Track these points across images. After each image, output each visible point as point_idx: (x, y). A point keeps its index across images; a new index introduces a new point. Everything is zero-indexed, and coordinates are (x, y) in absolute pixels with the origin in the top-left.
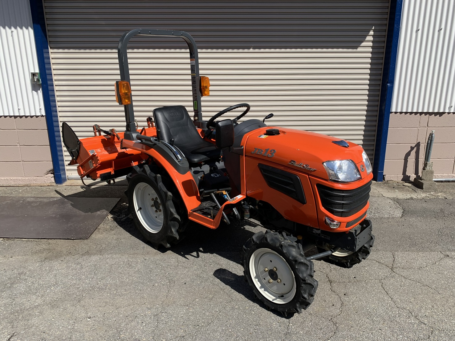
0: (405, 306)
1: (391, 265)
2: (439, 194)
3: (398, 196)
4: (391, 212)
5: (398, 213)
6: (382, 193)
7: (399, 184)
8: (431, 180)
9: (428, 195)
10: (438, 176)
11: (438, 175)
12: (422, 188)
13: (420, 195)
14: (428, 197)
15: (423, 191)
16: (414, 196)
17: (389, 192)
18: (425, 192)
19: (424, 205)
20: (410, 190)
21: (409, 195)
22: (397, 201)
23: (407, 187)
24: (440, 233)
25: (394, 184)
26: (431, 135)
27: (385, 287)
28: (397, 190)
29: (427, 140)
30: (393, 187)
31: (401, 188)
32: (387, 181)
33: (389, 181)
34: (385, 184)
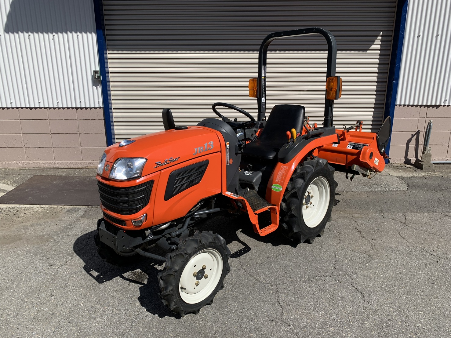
0: (418, 245)
1: (403, 221)
2: (436, 173)
3: (403, 175)
4: (399, 187)
5: (404, 187)
6: (389, 173)
7: (402, 166)
8: (429, 162)
9: (427, 174)
10: (435, 160)
11: (435, 158)
12: (422, 169)
13: (420, 174)
14: (428, 176)
15: (423, 171)
16: (416, 175)
17: (394, 172)
19: (425, 181)
20: (412, 170)
21: (411, 174)
22: (402, 178)
23: (409, 168)
24: (439, 201)
25: (398, 166)
26: (430, 124)
27: (402, 235)
28: (401, 171)
29: (426, 128)
30: (397, 168)
31: (404, 169)
32: (392, 164)
33: (393, 163)
34: (391, 166)
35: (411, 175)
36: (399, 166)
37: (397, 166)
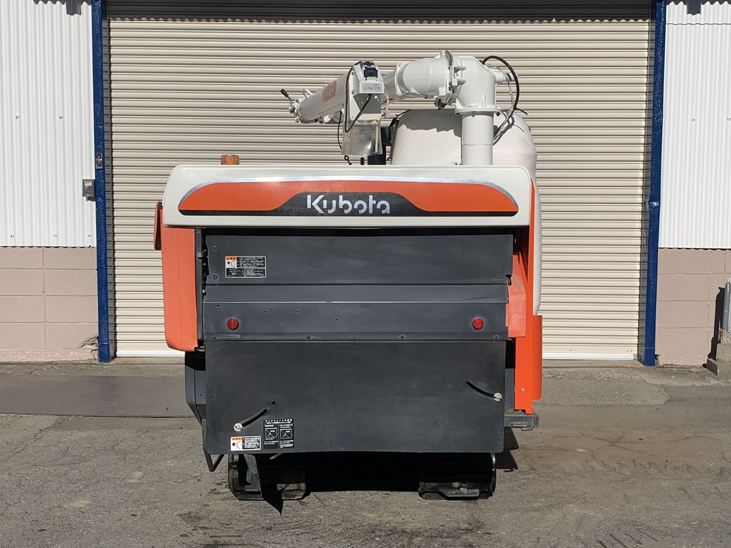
3: (671, 383)
4: (649, 400)
5: (659, 401)
6: (646, 379)
7: (682, 370)
9: (721, 383)
12: (716, 373)
13: (709, 382)
14: (721, 385)
15: (717, 378)
16: (698, 384)
17: (659, 378)
18: (719, 379)
20: (696, 376)
22: (666, 388)
23: (694, 374)
25: (673, 369)
28: (673, 377)
32: (663, 365)
33: (667, 365)
34: (658, 369)
35: (690, 383)
36: (675, 369)
37: (671, 369)
